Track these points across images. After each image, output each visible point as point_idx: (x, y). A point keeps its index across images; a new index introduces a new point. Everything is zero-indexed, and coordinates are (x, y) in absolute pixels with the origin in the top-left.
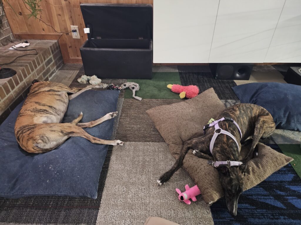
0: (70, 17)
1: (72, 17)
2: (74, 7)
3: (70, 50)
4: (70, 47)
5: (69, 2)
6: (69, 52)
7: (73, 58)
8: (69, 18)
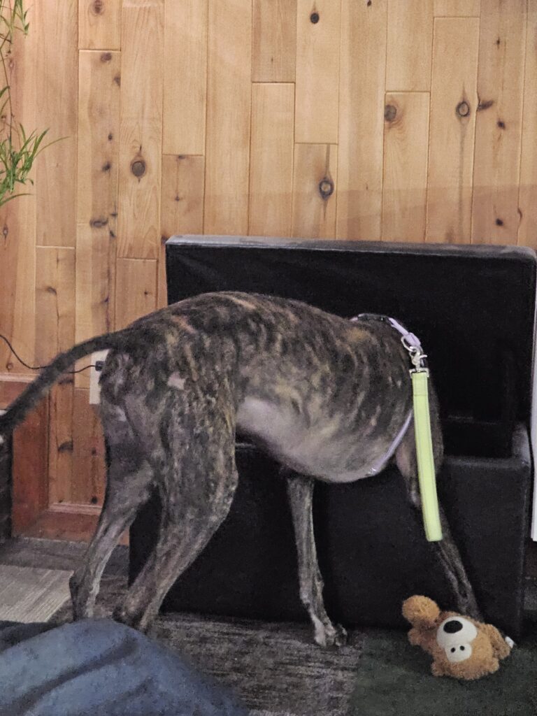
0: (99, 300)
1: (112, 300)
2: (128, 257)
3: (59, 464)
4: (66, 448)
5: (112, 234)
6: (52, 473)
7: (66, 507)
8: (95, 307)
